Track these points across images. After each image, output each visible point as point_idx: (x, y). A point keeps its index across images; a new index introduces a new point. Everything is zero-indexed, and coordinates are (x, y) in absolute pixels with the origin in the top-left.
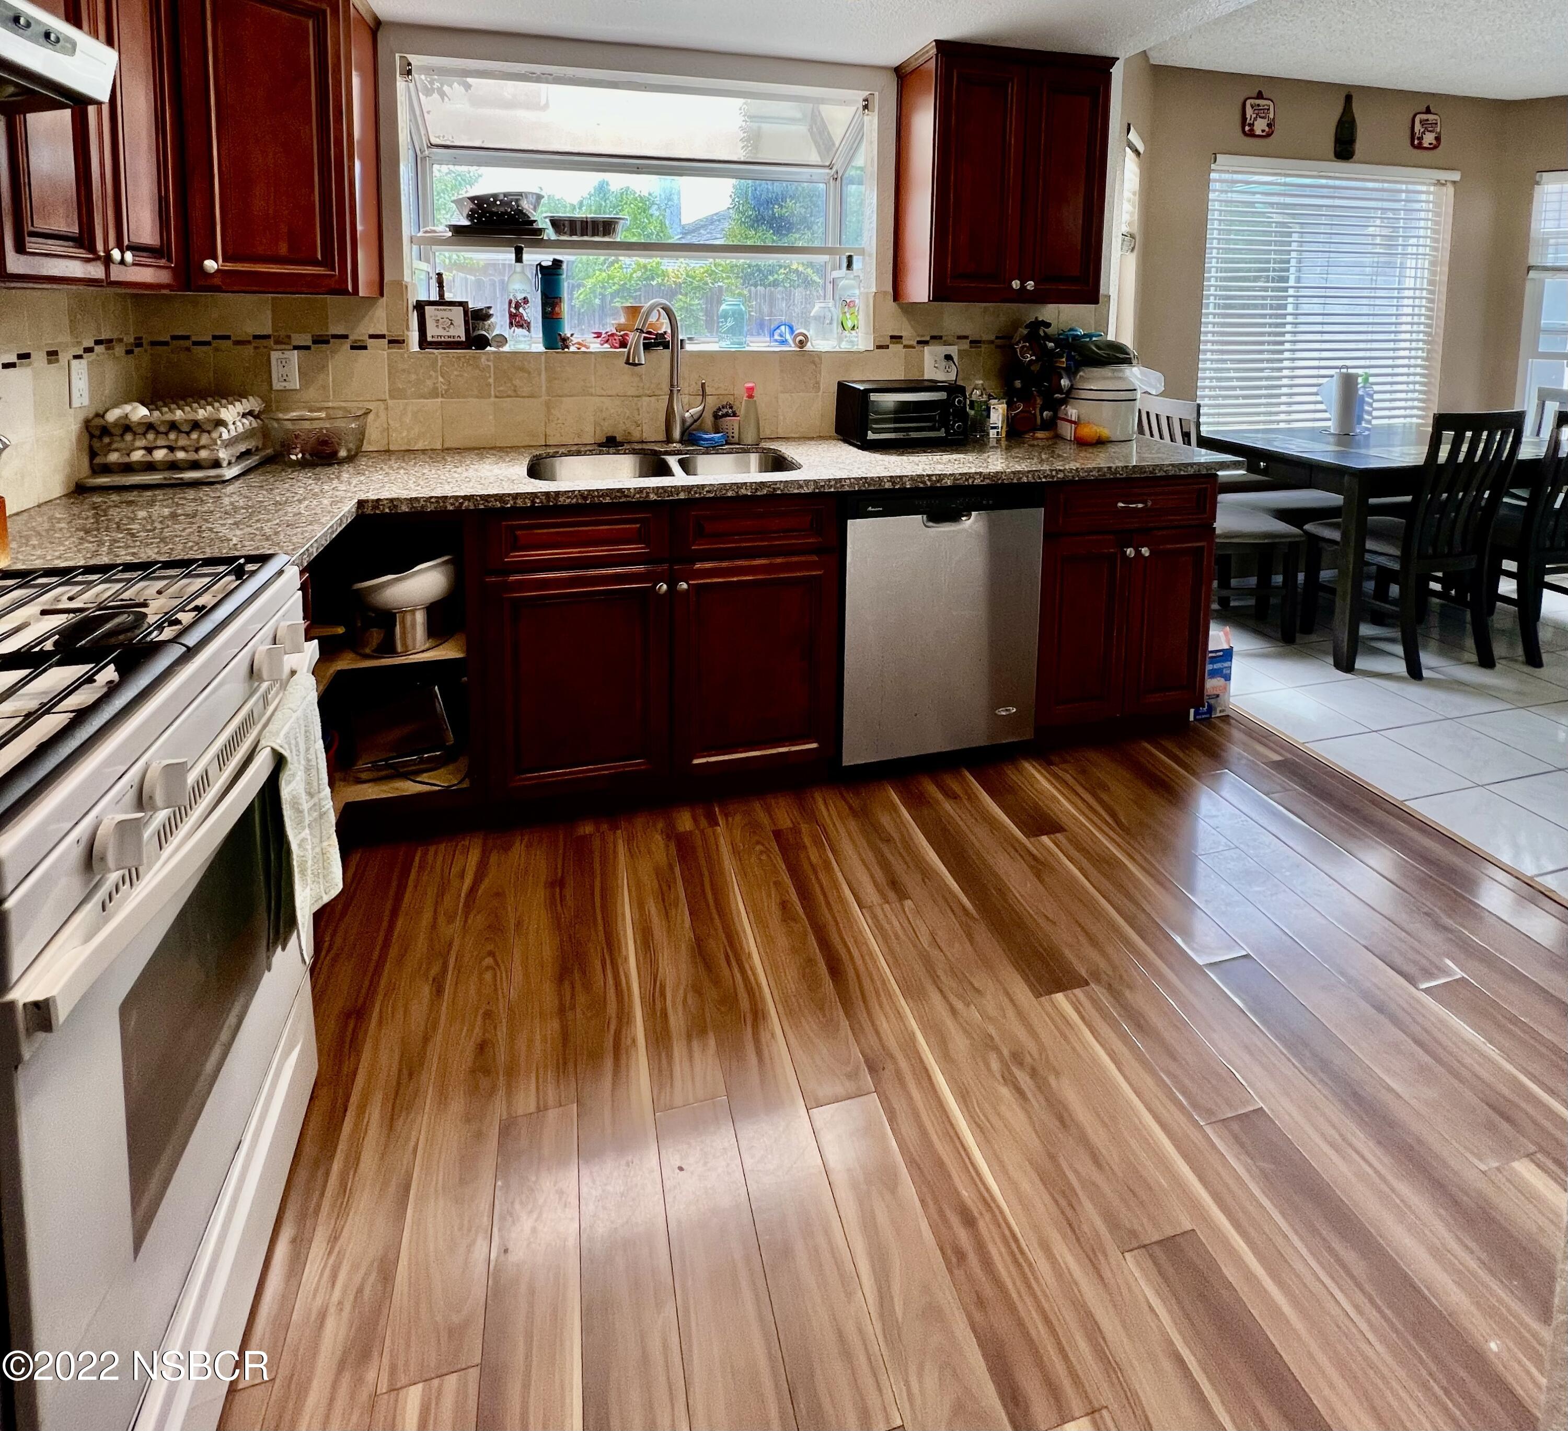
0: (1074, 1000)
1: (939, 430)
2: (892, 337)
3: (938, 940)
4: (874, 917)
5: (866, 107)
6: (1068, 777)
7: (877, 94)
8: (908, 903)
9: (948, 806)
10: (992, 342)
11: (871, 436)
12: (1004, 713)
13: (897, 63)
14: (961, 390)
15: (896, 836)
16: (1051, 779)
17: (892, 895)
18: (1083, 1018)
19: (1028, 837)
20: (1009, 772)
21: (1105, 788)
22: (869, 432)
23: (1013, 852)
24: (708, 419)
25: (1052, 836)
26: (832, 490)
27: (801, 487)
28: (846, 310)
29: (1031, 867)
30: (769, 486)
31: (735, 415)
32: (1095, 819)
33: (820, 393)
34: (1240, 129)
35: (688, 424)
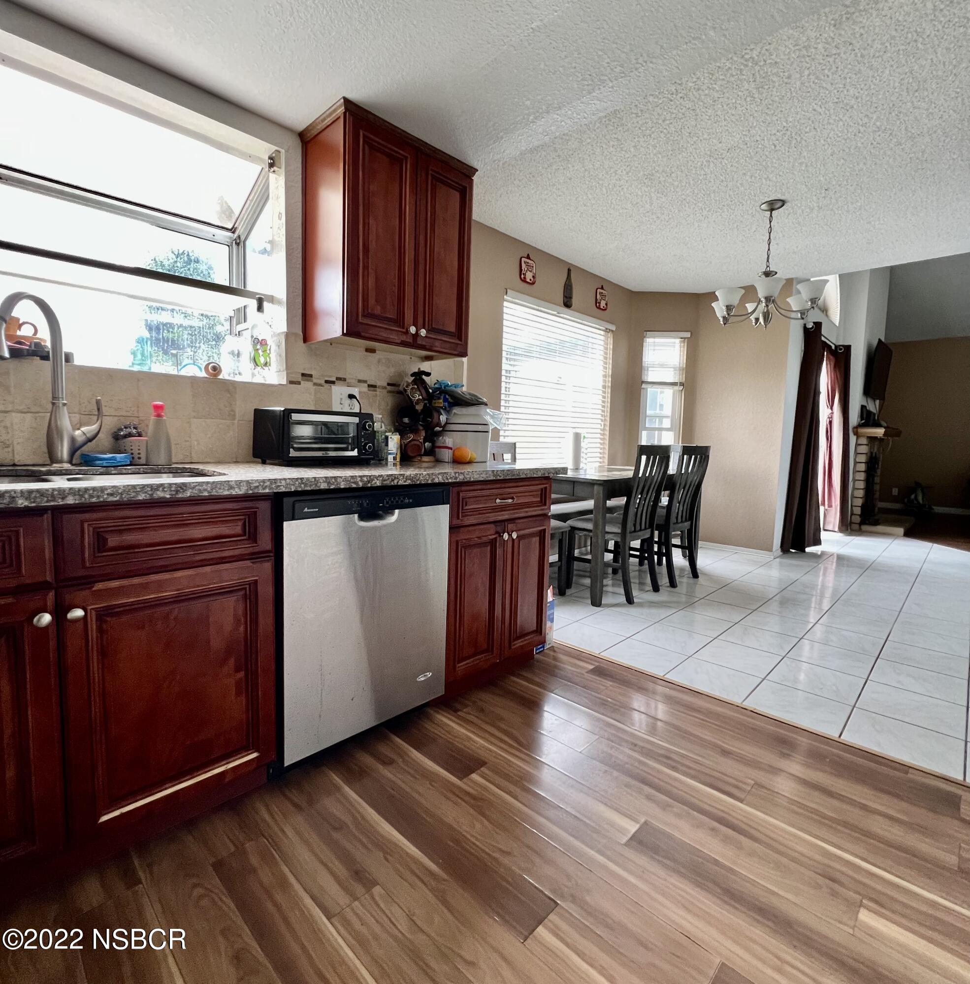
0: (552, 927)
1: (353, 450)
2: (303, 375)
3: (419, 923)
4: (346, 923)
5: (271, 165)
6: (471, 718)
7: (283, 151)
8: (377, 890)
9: (386, 772)
10: (385, 388)
11: (293, 453)
12: (423, 679)
13: (301, 127)
14: (370, 416)
15: (347, 819)
16: (460, 722)
17: (359, 889)
18: (567, 945)
19: (461, 779)
20: (426, 726)
21: (502, 719)
22: (291, 450)
23: (454, 798)
24: (104, 439)
25: (479, 771)
26: (267, 491)
27: (231, 488)
28: (258, 347)
29: (472, 806)
30: (193, 488)
31: (140, 435)
32: (502, 745)
33: (236, 422)
34: (518, 277)
35: (77, 445)
